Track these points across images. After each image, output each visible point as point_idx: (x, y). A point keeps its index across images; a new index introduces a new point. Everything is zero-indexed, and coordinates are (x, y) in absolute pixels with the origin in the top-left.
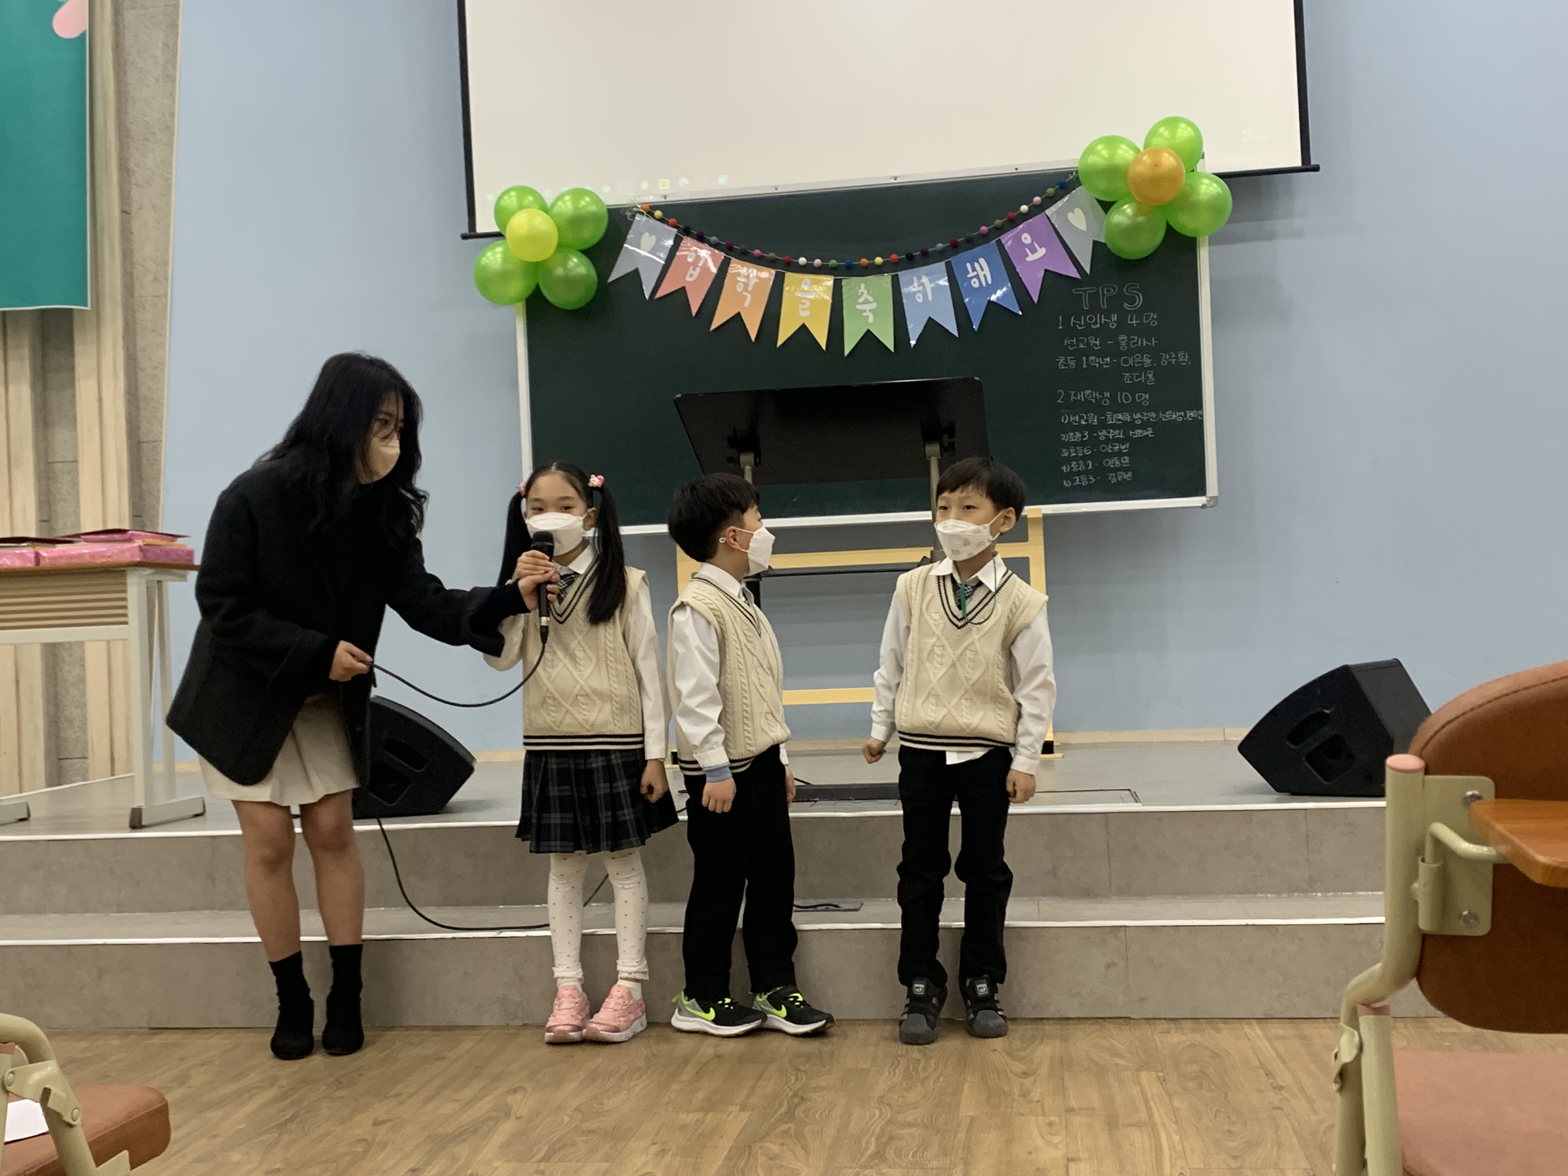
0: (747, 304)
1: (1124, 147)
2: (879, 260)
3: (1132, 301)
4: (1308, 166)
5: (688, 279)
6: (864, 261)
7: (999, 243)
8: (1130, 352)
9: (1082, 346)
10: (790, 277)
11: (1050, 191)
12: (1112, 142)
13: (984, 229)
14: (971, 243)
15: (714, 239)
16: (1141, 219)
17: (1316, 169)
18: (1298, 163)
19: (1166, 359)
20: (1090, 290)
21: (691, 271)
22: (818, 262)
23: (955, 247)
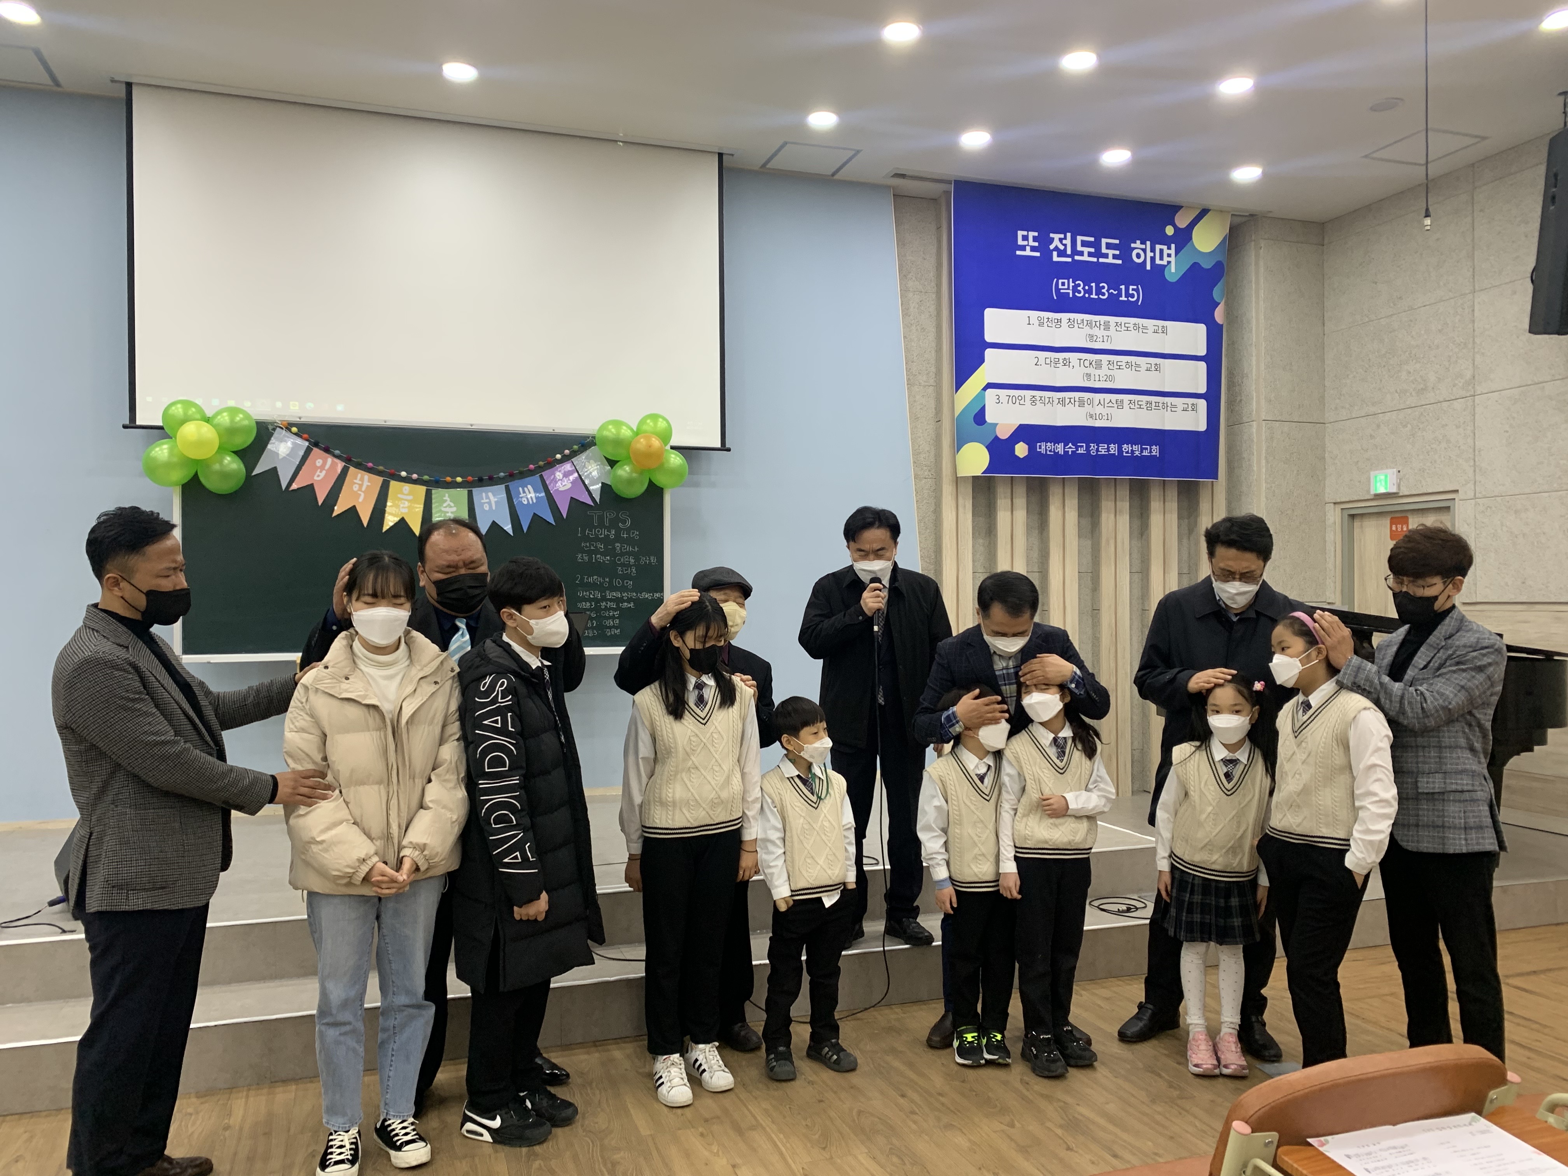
0: (361, 500)
1: (624, 428)
2: (459, 479)
3: (624, 522)
4: (724, 448)
5: (316, 478)
6: (449, 479)
7: (541, 476)
8: (622, 554)
9: (592, 548)
10: (393, 484)
11: (576, 447)
12: (618, 424)
13: (532, 466)
14: (523, 475)
15: (337, 452)
16: (634, 475)
17: (729, 450)
18: (719, 445)
19: (643, 560)
20: (599, 513)
21: (318, 473)
22: (415, 476)
23: (511, 476)
